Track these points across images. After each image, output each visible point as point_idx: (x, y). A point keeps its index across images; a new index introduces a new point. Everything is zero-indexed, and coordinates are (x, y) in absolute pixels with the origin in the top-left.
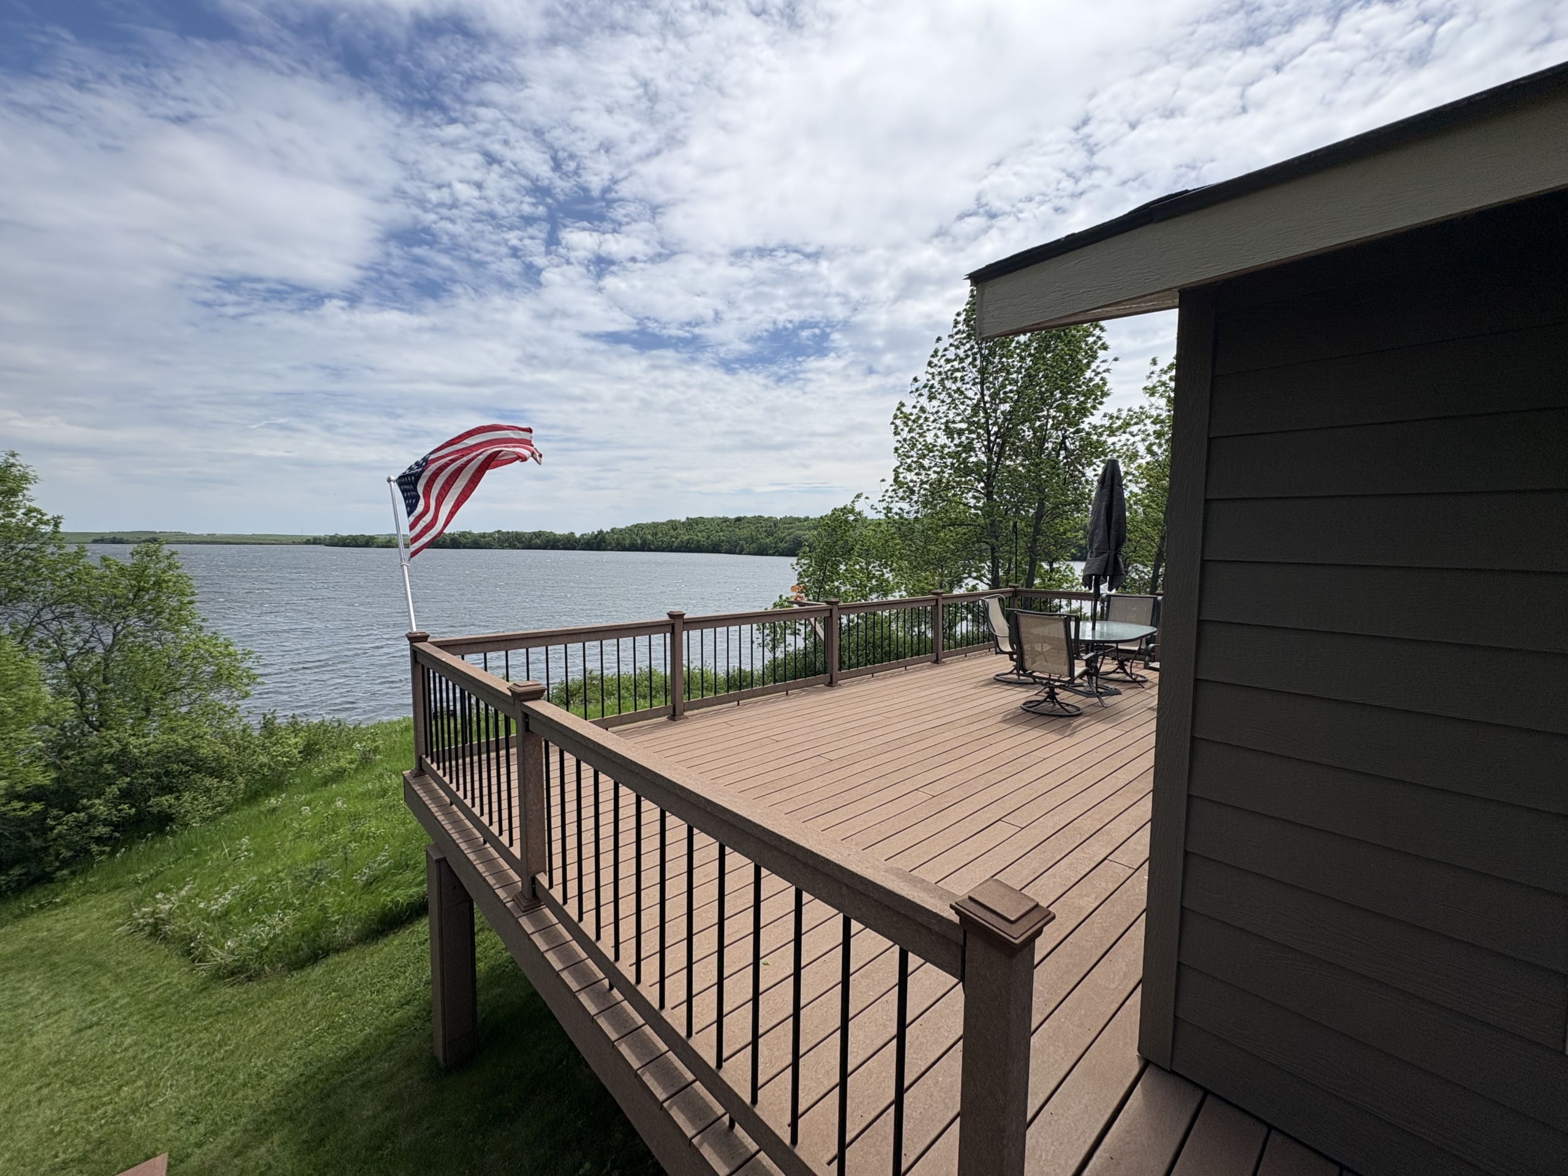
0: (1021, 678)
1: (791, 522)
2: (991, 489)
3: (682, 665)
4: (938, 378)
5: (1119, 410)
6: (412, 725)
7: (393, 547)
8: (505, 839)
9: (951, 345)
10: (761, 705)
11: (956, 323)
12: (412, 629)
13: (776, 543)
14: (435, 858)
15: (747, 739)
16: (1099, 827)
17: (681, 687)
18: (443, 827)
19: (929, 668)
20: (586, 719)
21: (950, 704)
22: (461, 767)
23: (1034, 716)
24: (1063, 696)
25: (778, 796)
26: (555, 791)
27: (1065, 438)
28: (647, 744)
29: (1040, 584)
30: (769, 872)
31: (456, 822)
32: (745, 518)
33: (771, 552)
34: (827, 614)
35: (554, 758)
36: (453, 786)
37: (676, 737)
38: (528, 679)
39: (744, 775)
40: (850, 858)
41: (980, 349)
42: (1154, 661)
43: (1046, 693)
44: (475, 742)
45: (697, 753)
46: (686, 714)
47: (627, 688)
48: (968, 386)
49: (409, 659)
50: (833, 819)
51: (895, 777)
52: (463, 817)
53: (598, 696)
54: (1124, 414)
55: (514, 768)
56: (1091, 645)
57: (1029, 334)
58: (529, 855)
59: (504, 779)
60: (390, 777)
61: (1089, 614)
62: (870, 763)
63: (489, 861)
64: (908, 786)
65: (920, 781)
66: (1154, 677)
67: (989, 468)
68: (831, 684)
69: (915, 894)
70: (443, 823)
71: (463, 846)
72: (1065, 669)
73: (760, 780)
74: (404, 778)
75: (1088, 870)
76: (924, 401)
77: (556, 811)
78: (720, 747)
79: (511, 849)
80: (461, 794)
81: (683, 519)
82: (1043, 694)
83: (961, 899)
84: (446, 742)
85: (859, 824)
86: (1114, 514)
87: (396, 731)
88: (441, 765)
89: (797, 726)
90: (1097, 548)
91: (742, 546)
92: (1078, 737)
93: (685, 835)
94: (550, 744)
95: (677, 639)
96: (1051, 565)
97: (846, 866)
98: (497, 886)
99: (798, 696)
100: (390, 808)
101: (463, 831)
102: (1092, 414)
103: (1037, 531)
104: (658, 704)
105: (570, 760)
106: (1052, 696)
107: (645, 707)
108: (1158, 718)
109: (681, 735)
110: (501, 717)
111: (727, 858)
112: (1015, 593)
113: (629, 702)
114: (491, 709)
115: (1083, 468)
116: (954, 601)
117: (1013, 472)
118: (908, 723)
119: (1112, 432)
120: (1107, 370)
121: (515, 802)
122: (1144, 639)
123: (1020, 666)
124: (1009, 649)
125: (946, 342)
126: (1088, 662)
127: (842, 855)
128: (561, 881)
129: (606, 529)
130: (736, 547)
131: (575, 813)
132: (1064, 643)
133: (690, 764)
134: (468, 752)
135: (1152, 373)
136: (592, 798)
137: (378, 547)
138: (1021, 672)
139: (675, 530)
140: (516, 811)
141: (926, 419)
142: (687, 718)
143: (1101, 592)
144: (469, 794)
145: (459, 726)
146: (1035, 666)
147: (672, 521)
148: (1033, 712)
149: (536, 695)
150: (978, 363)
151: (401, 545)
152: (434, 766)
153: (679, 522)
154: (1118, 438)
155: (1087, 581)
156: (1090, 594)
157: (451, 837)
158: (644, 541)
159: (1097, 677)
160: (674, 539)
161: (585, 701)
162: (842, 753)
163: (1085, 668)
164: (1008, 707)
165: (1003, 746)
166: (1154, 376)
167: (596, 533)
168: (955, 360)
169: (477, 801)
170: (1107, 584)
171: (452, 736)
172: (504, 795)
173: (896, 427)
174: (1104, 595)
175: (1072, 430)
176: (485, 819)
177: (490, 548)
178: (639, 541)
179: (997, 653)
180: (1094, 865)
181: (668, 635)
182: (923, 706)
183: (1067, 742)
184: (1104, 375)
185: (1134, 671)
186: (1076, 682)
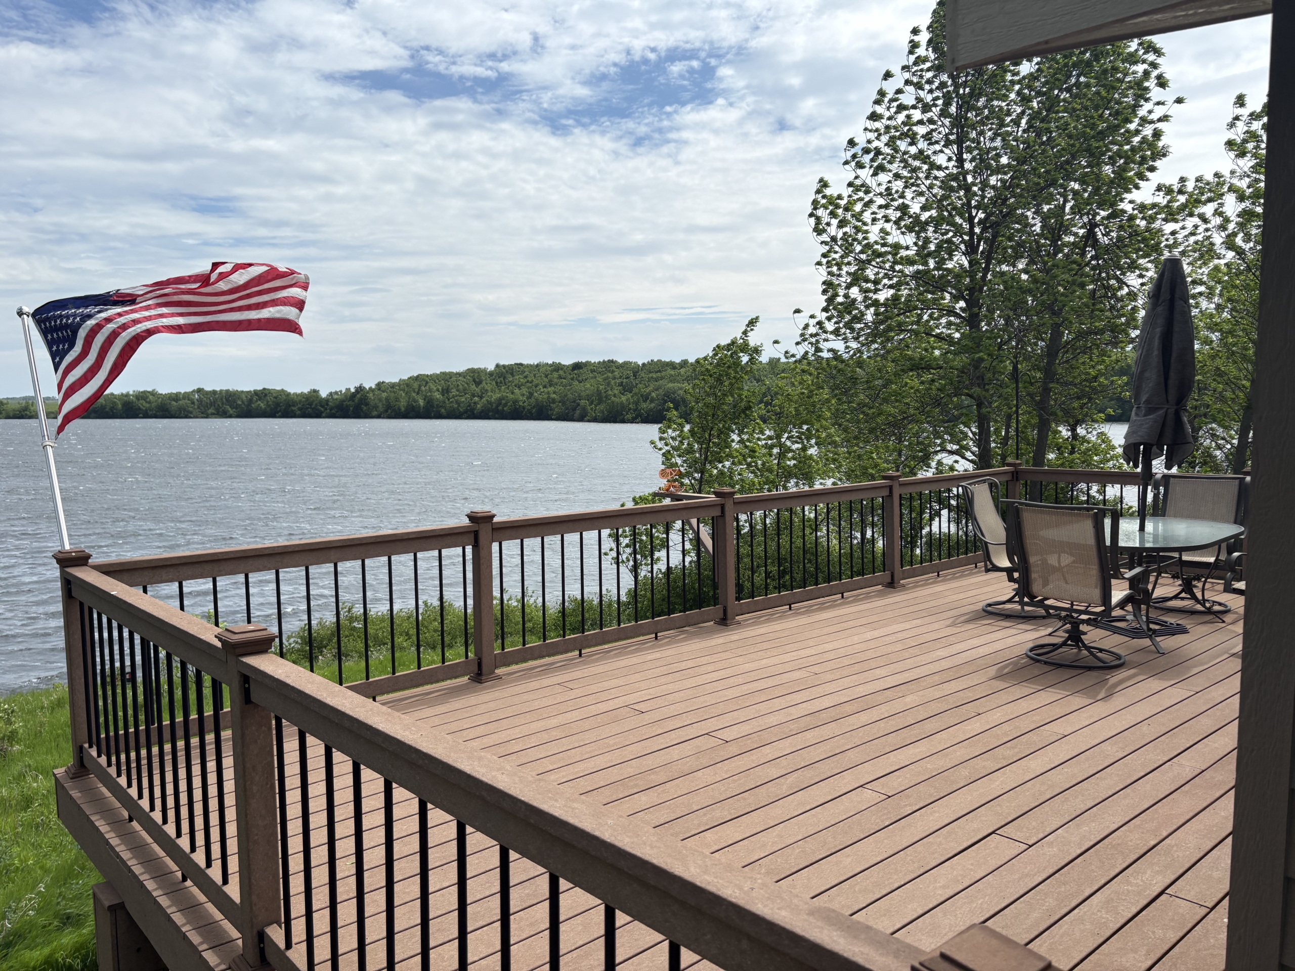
0: (1026, 608)
1: (658, 368)
2: (976, 310)
3: (492, 598)
4: (885, 138)
5: (1183, 180)
6: (67, 696)
7: (30, 417)
8: (215, 873)
9: (907, 82)
10: (616, 655)
11: (914, 46)
12: (63, 545)
13: (637, 403)
14: (107, 904)
15: (593, 710)
16: (1153, 843)
17: (490, 629)
18: (118, 856)
19: (880, 594)
20: (341, 684)
21: (915, 651)
22: (144, 762)
23: (1047, 668)
24: (1093, 636)
25: (644, 798)
26: (293, 797)
27: (1093, 225)
28: (437, 721)
29: (1057, 459)
30: (629, 919)
31: (138, 848)
32: (587, 364)
33: (629, 416)
34: (717, 512)
35: (291, 746)
36: (133, 792)
37: (483, 709)
38: (249, 622)
39: (590, 765)
40: (754, 894)
41: (957, 86)
42: (1239, 580)
43: (1066, 631)
44: (166, 722)
45: (516, 733)
46: (499, 671)
47: (407, 634)
48: (937, 147)
49: (60, 593)
50: (731, 832)
51: (826, 768)
52: (149, 840)
53: (361, 646)
54: (1190, 186)
55: (228, 762)
56: (1137, 555)
57: (1036, 60)
58: (254, 898)
59: (212, 778)
60: (35, 779)
61: (1135, 508)
62: (786, 746)
63: (191, 908)
64: (848, 781)
65: (867, 773)
66: (1237, 603)
67: (972, 276)
68: (724, 621)
69: (857, 950)
70: (118, 849)
71: (150, 885)
72: (1096, 593)
73: (614, 774)
74: (56, 779)
75: (1135, 910)
76: (865, 174)
77: (294, 827)
78: (554, 722)
79: (225, 888)
80: (145, 803)
81: (491, 367)
82: (1060, 633)
83: (929, 956)
84: (121, 724)
85: (771, 840)
86: (1175, 347)
87: (42, 708)
88: (114, 759)
89: (672, 688)
90: (1147, 402)
91: (584, 409)
92: (1118, 701)
93: (496, 861)
94: (284, 722)
95: (483, 553)
96: (1073, 430)
97: (748, 907)
98: (205, 946)
99: (672, 641)
100: (37, 827)
101: (150, 861)
102: (1137, 187)
103: (1049, 374)
104: (455, 656)
105: (316, 748)
106: (1075, 636)
107: (433, 662)
108: (1243, 670)
109: (492, 705)
110: (207, 680)
111: (562, 897)
112: (1016, 475)
113: (407, 655)
114: (191, 670)
115: (1123, 274)
116: (918, 489)
117: (1011, 280)
118: (846, 682)
119: (1171, 215)
120: (1165, 118)
121: (231, 814)
122: (1224, 545)
123: (1025, 590)
124: (1006, 563)
125: (898, 81)
126: (1134, 582)
127: (741, 889)
128: (304, 937)
129: (369, 384)
130: (574, 409)
131: (325, 831)
132: (1094, 553)
133: (502, 750)
134: (154, 737)
135: (1237, 118)
136: (351, 806)
137: (8, 417)
138: (1026, 599)
139: (478, 383)
140: (232, 829)
141: (868, 204)
142: (499, 678)
143: (1154, 471)
144: (158, 803)
145: (141, 698)
146: (1049, 589)
147: (472, 371)
148: (1046, 663)
149: (261, 646)
150: (953, 109)
151: (42, 415)
152: (103, 760)
153: (485, 370)
154: (1180, 224)
155: (1130, 452)
156: (1136, 475)
157: (130, 870)
158: (429, 402)
159: (1148, 606)
160: (476, 399)
161: (339, 656)
162: (745, 729)
163: (1127, 592)
164: (1008, 655)
165: (997, 716)
166: (1239, 124)
167: (353, 390)
168: (914, 107)
169: (171, 814)
170: (1164, 457)
171: (130, 712)
172: (213, 804)
173: (818, 219)
174: (1159, 476)
175: (1103, 213)
176: (184, 843)
177: (186, 417)
178: (422, 403)
179: (987, 571)
180: (1145, 902)
181: (469, 549)
182: (870, 654)
183: (1100, 709)
184: (1160, 125)
185: (1207, 595)
186: (1114, 614)
